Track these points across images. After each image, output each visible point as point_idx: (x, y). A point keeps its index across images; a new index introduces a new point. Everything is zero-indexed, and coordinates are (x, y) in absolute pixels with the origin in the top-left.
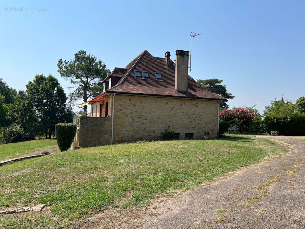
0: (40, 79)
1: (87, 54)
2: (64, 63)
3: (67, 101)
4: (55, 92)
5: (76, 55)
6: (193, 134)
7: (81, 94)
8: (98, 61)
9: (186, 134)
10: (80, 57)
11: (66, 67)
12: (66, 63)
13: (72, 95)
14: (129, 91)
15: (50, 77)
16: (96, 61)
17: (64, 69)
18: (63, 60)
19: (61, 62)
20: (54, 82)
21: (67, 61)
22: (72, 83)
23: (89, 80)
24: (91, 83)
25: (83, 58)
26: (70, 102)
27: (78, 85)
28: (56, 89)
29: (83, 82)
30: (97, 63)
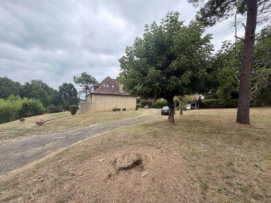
0: (65, 85)
1: (87, 74)
2: (76, 78)
3: (78, 94)
4: (72, 90)
5: (82, 74)
6: (126, 109)
7: (84, 91)
8: (92, 77)
9: (123, 109)
10: (84, 75)
11: (77, 79)
12: (77, 78)
13: (80, 92)
14: (100, 93)
15: (70, 83)
16: (91, 77)
17: (77, 80)
18: (76, 76)
19: (75, 77)
20: (71, 86)
21: (78, 77)
22: (80, 86)
23: (88, 85)
24: (89, 87)
25: (85, 76)
26: (79, 95)
27: (83, 87)
28: (73, 89)
29: (85, 86)
30: (92, 78)
